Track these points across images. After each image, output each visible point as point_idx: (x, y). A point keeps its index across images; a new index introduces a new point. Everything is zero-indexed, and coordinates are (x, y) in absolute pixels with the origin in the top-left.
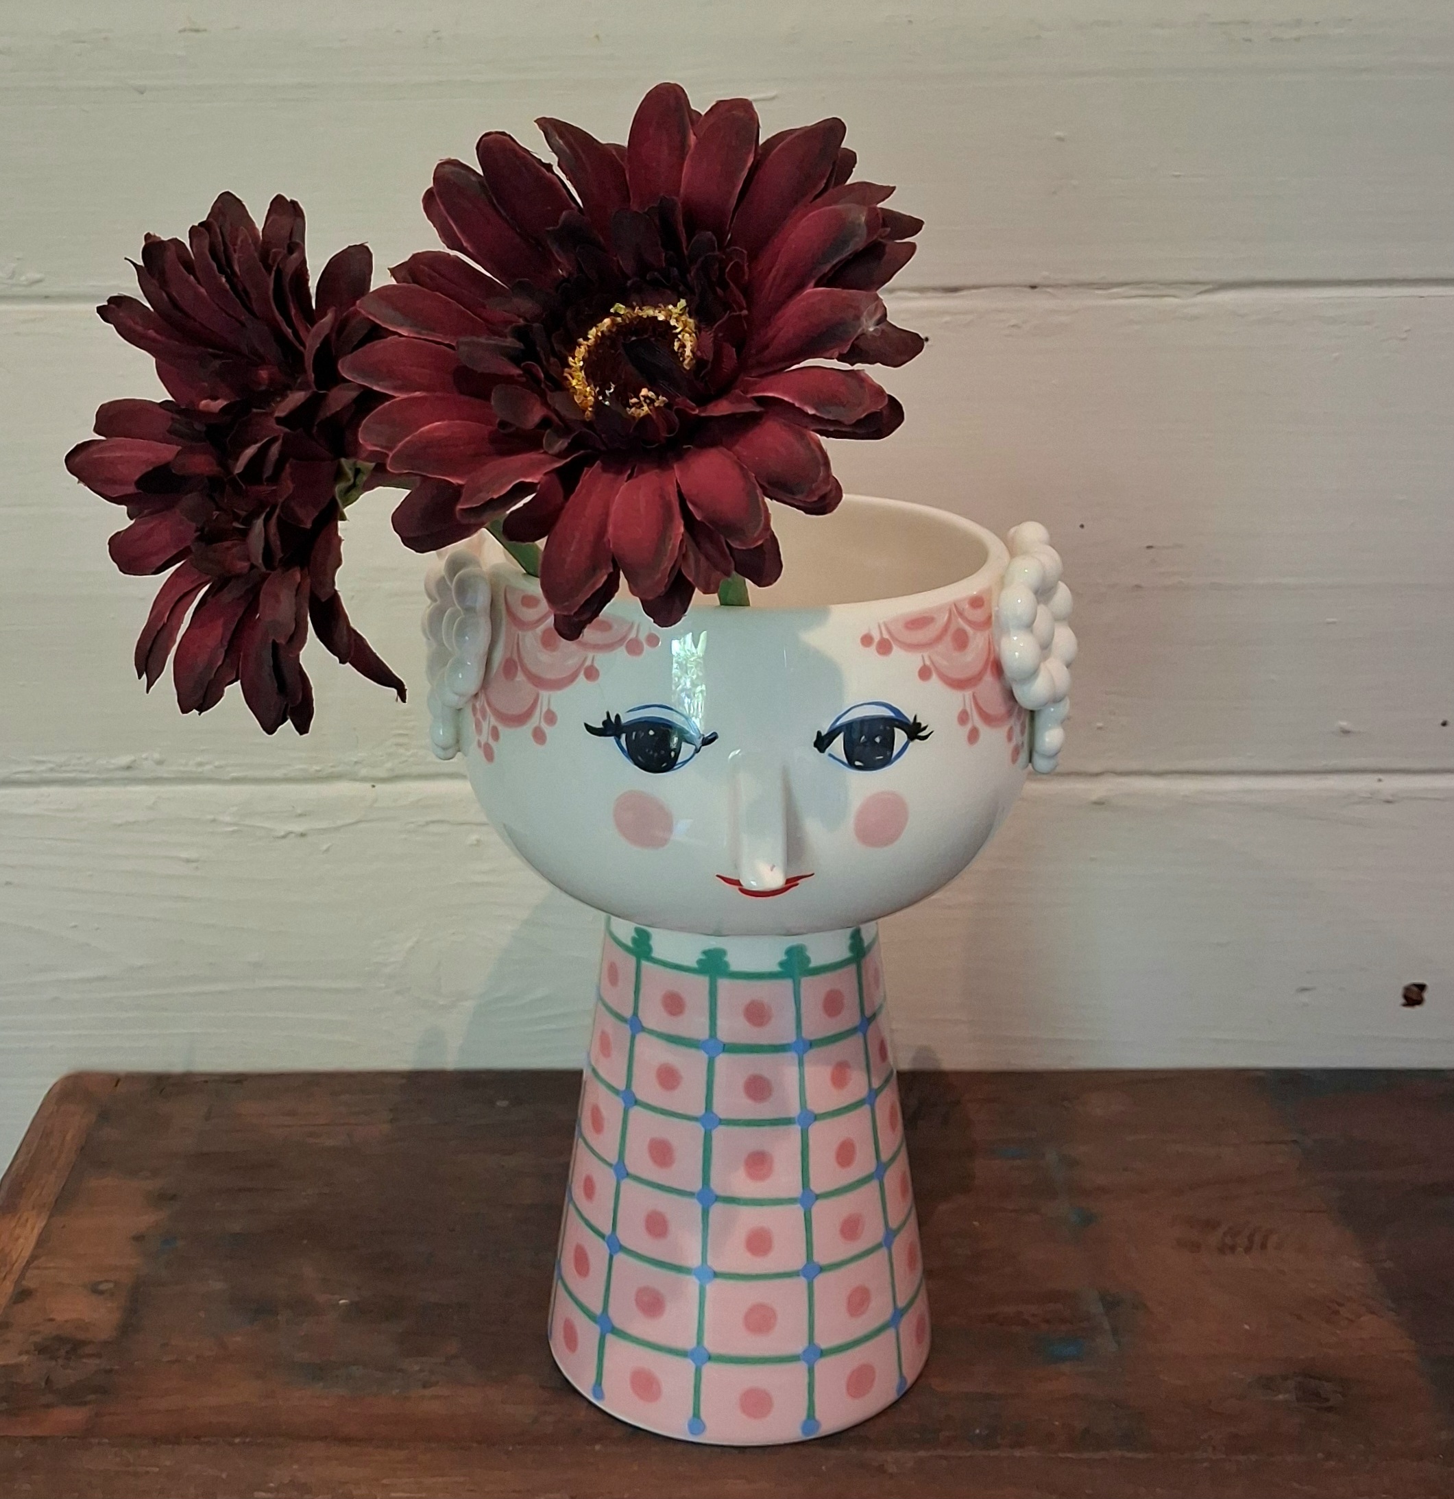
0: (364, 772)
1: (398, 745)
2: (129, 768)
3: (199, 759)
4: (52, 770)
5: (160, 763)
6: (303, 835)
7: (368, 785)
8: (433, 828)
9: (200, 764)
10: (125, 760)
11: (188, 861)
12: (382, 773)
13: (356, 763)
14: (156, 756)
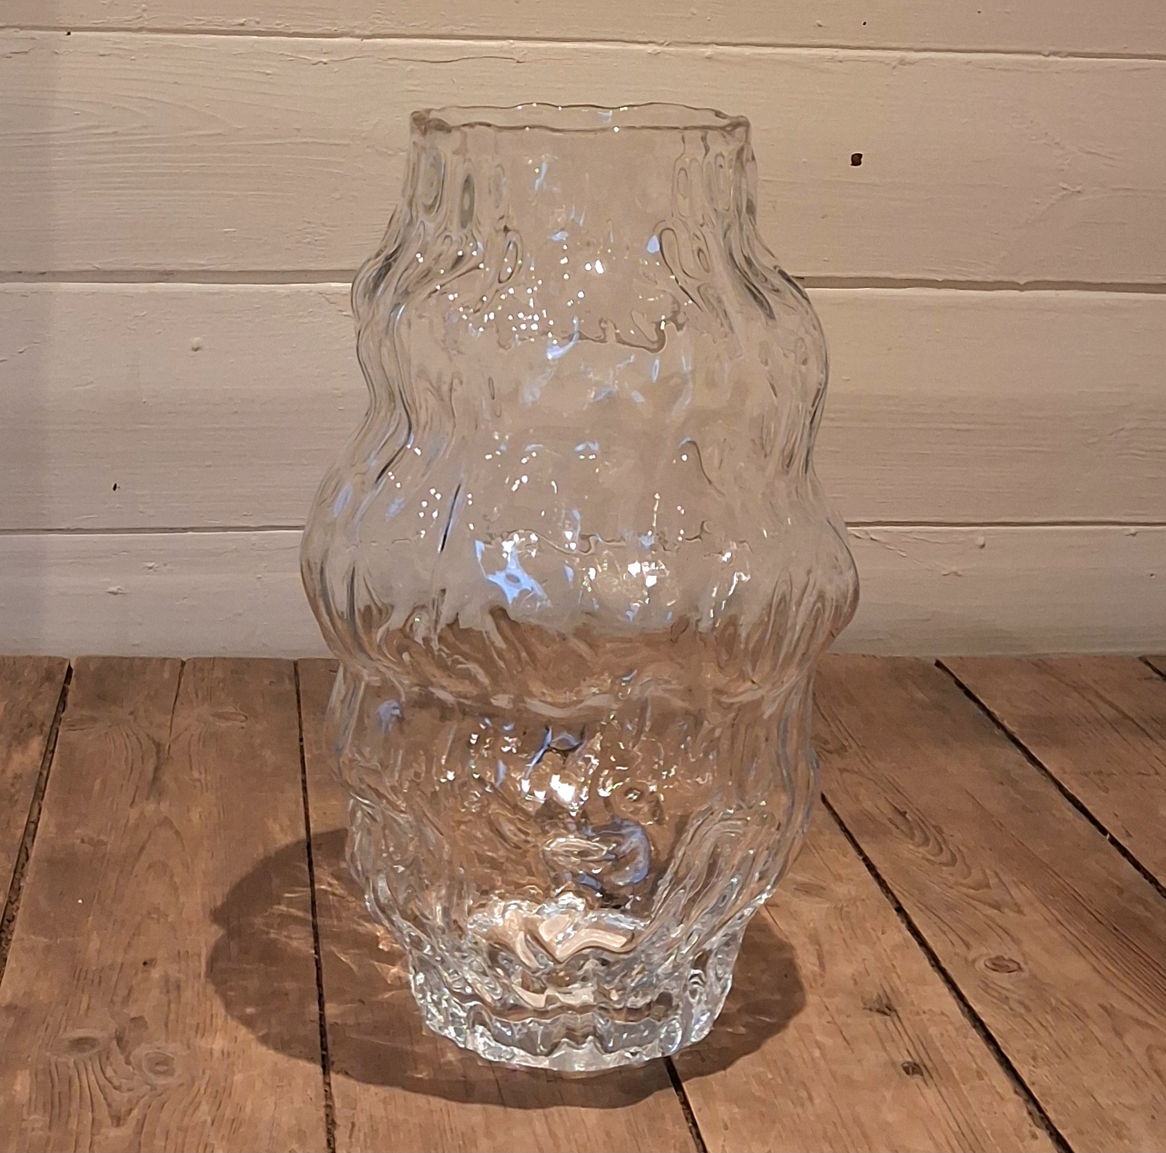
0: (358, 32)
1: (377, 18)
2: (242, 25)
3: (278, 22)
4: (203, 24)
5: (258, 23)
6: (325, 64)
7: (359, 40)
8: (390, 62)
9: (278, 24)
10: (242, 21)
11: (268, 74)
12: (367, 33)
13: (355, 27)
14: (258, 19)
